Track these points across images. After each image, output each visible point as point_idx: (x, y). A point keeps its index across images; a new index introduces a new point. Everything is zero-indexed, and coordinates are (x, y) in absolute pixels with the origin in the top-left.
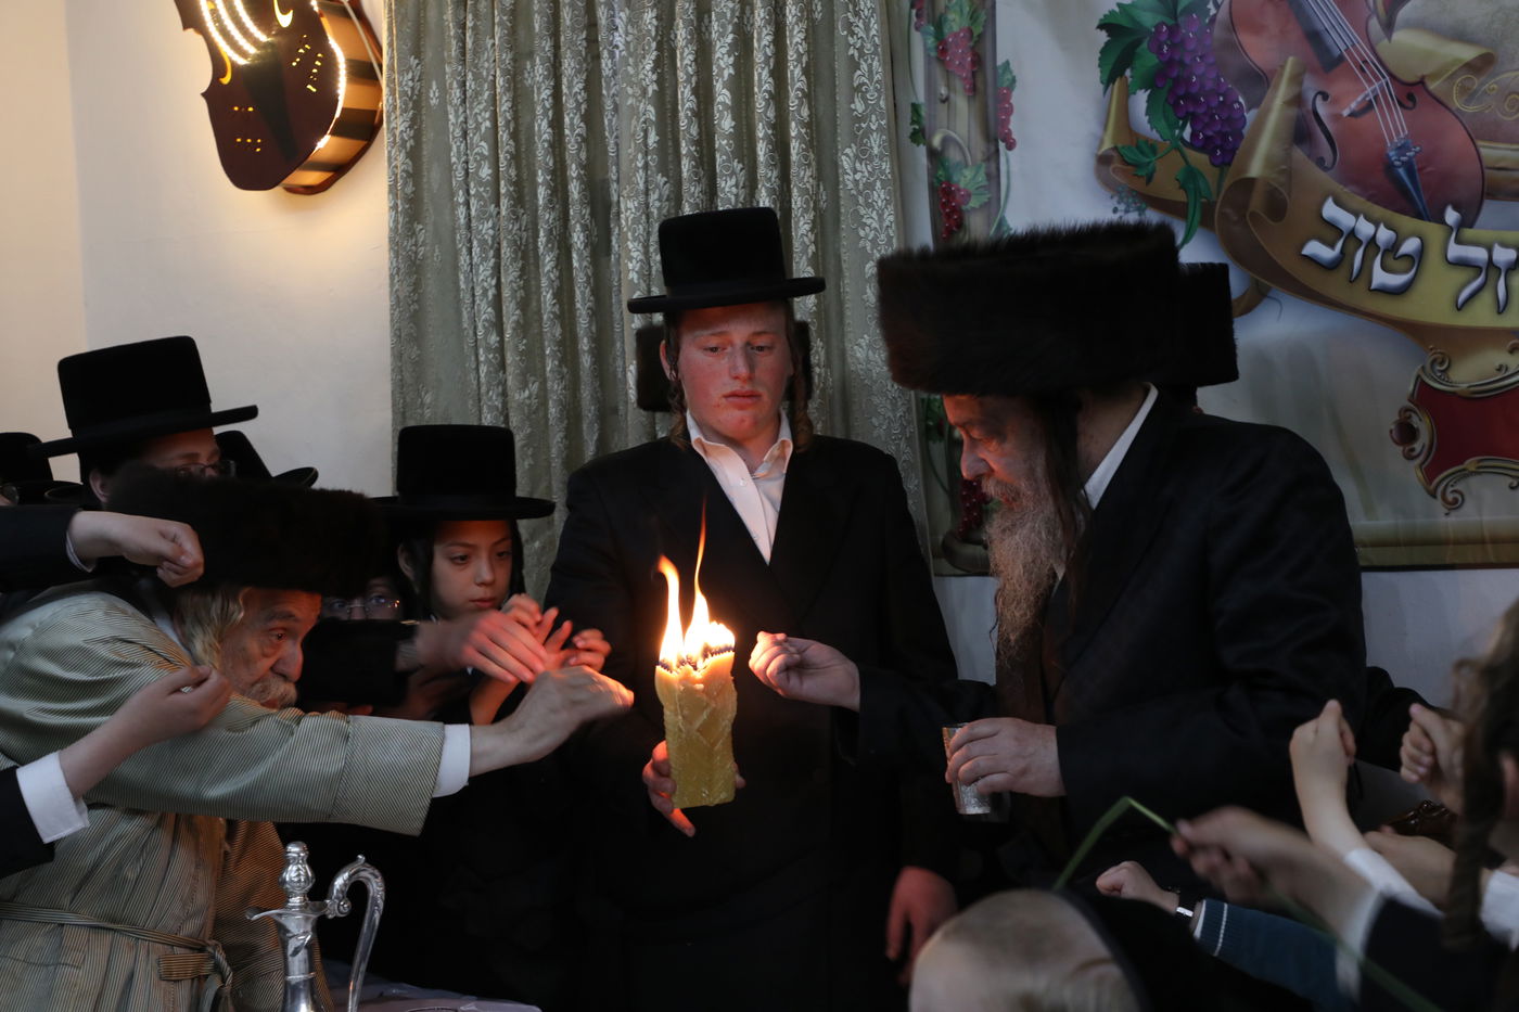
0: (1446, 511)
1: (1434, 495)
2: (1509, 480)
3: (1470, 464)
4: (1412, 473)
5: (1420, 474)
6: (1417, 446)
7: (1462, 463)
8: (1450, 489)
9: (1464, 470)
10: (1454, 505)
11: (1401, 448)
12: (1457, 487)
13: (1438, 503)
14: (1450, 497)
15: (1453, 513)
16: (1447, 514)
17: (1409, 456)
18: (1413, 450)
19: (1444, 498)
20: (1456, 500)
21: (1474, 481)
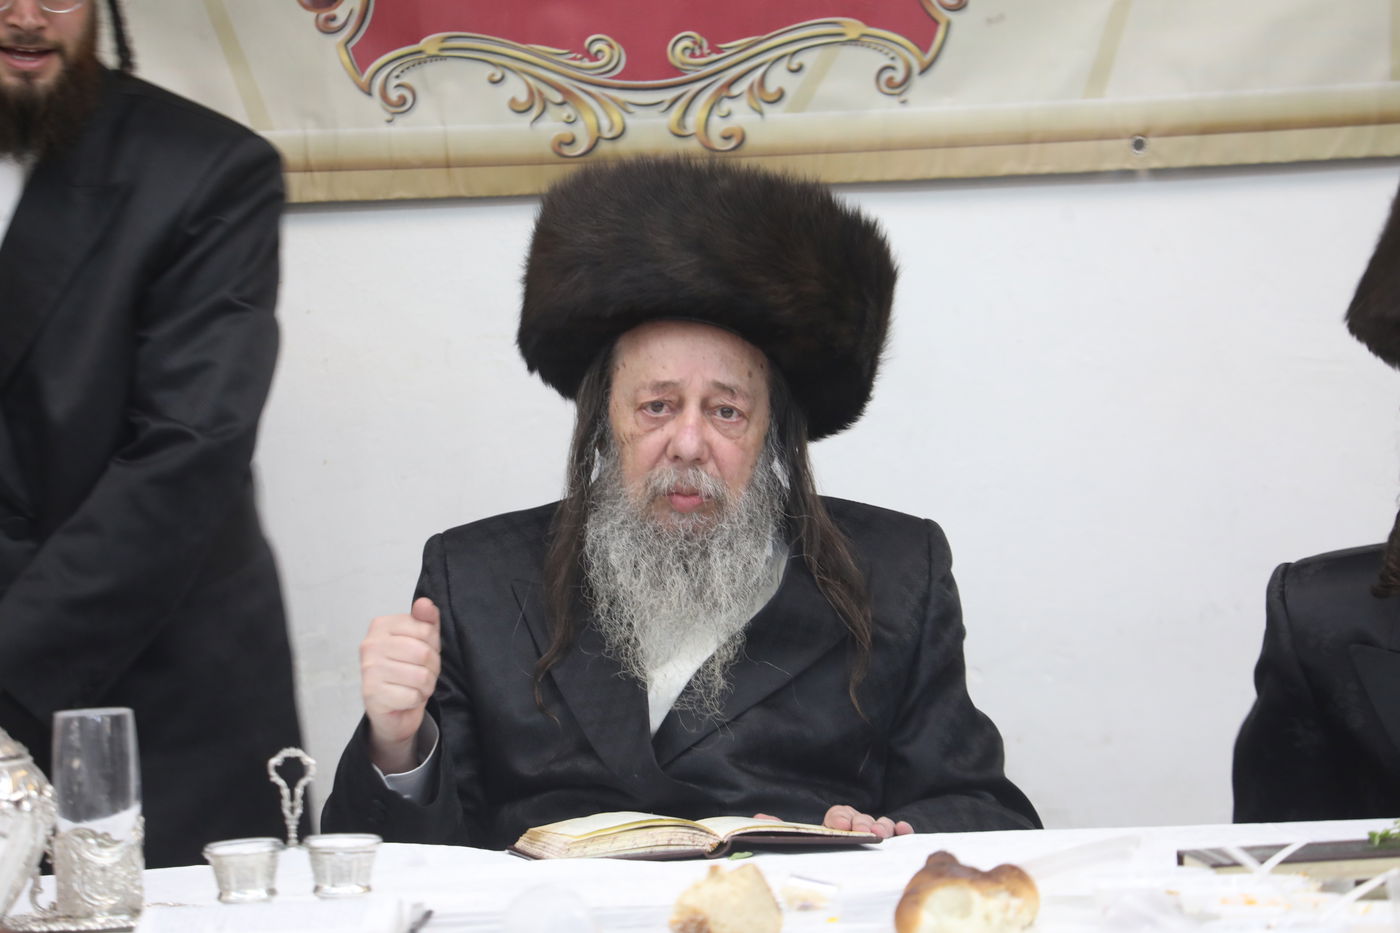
0: (388, 117)
1: (369, 93)
2: (488, 70)
3: (429, 44)
4: (332, 54)
5: (346, 58)
6: (341, 12)
7: (416, 41)
8: (394, 82)
9: (420, 52)
10: (400, 107)
11: (311, 15)
12: (405, 80)
13: (376, 101)
14: (394, 95)
15: (399, 120)
16: (389, 121)
17: (327, 28)
18: (333, 18)
19: (384, 96)
20: (403, 101)
21: (431, 69)
